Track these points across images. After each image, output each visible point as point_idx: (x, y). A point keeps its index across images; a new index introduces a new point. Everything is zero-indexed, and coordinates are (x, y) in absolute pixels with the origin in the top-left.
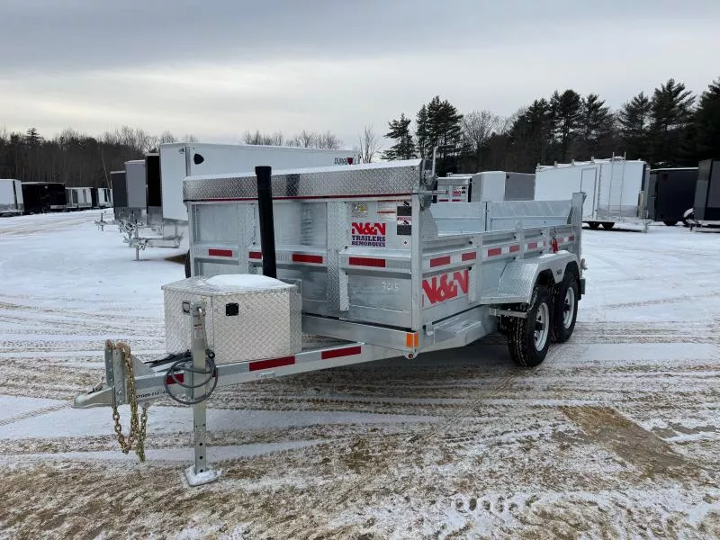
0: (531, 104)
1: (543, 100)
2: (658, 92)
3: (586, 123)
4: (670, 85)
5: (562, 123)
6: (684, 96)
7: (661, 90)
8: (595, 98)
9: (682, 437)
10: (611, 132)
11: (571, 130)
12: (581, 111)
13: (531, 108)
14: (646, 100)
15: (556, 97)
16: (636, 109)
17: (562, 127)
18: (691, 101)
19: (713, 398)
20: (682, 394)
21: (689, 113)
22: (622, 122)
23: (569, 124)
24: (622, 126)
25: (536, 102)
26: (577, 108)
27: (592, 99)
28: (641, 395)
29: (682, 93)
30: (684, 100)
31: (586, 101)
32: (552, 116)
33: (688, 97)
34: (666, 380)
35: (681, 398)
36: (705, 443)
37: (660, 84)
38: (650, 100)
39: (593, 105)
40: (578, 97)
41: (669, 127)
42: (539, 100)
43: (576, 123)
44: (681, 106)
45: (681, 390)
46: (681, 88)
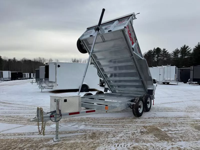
0: (148, 51)
1: (151, 50)
2: (181, 48)
3: (163, 56)
4: (185, 46)
5: (157, 56)
6: (188, 49)
7: (182, 47)
8: (165, 49)
9: (170, 132)
10: (170, 58)
11: (159, 58)
12: (162, 53)
13: (148, 52)
14: (179, 50)
15: (155, 49)
16: (176, 52)
17: (157, 57)
18: (191, 50)
19: (181, 124)
20: (173, 123)
21: (190, 53)
22: (173, 56)
23: (158, 56)
24: (173, 57)
25: (149, 51)
26: (160, 52)
27: (164, 50)
28: (163, 123)
29: (188, 48)
30: (189, 50)
31: (163, 50)
32: (154, 54)
33: (189, 49)
34: (170, 120)
35: (173, 124)
36: (175, 134)
38: (180, 50)
39: (165, 51)
40: (160, 49)
41: (185, 57)
42: (150, 50)
43: (160, 56)
44: (188, 52)
45: (174, 122)
46: (188, 47)
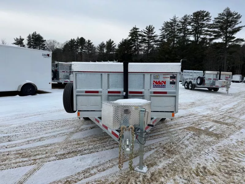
1: (74, 39)
2: (107, 42)
3: (88, 48)
4: (110, 40)
5: (80, 47)
6: (114, 44)
7: (108, 41)
8: (90, 41)
10: (95, 52)
11: (83, 50)
12: (86, 45)
13: (70, 41)
14: (104, 44)
15: (78, 38)
16: (102, 46)
17: (80, 49)
18: (115, 46)
21: (115, 49)
22: (98, 50)
23: (82, 48)
25: (72, 39)
26: (85, 43)
27: (89, 41)
29: (113, 43)
30: (114, 45)
31: (87, 41)
32: (77, 45)
33: (115, 45)
37: (108, 40)
38: (105, 44)
39: (89, 43)
40: (85, 40)
41: (111, 53)
42: (73, 39)
43: (84, 48)
44: (113, 47)
46: (113, 42)
